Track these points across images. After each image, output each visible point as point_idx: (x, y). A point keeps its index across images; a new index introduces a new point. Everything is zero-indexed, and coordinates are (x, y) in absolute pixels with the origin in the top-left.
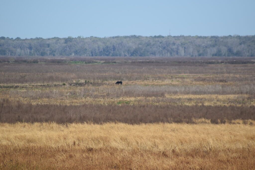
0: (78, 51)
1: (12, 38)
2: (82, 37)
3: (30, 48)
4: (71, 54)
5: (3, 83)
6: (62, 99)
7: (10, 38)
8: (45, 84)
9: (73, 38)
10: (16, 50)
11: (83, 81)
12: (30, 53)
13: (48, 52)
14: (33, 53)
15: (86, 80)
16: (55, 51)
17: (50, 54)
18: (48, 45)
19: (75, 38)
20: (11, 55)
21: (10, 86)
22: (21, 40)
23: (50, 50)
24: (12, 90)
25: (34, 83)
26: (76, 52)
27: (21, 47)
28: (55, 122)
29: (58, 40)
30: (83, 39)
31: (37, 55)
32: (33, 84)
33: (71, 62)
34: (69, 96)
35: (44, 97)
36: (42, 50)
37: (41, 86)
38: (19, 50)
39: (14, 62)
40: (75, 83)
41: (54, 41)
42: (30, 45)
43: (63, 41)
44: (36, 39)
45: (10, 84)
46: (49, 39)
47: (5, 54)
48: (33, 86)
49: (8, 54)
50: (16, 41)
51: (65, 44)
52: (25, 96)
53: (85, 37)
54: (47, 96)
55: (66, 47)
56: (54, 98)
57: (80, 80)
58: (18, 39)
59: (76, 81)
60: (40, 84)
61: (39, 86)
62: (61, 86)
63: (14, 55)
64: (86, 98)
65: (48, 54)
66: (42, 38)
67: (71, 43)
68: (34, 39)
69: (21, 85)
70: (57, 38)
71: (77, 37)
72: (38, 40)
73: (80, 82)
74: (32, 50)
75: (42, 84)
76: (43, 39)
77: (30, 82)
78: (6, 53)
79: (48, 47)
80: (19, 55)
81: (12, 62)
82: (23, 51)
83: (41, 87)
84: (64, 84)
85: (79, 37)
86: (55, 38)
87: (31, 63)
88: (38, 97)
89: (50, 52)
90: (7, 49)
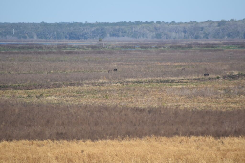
0: (231, 34)
1: (167, 23)
2: (234, 20)
3: (185, 32)
4: (224, 37)
5: (159, 77)
6: (217, 98)
7: (166, 22)
8: (199, 78)
9: (226, 21)
10: (171, 34)
11: (236, 73)
12: (185, 36)
13: (202, 36)
14: (187, 36)
15: (239, 72)
16: (208, 35)
17: (204, 37)
18: (202, 29)
19: (228, 21)
20: (166, 38)
21: (167, 80)
22: (176, 24)
23: (204, 34)
24: (168, 85)
25: (189, 75)
26: (229, 35)
27: (176, 31)
28: (211, 136)
29: (212, 23)
30: (236, 22)
31: (191, 38)
32: (189, 78)
33: (225, 46)
34: (223, 94)
35: (199, 95)
36: (196, 34)
37: (196, 79)
38: (173, 34)
39: (170, 48)
40: (229, 75)
41: (208, 24)
42: (185, 28)
43: (216, 24)
44: (190, 22)
45: (167, 78)
46: (202, 23)
47: (161, 38)
48: (188, 79)
49: (163, 38)
50: (171, 25)
51: (218, 28)
52: (181, 95)
53: (237, 20)
54: (202, 94)
55: (219, 30)
56: (209, 96)
57: (233, 71)
58: (173, 23)
59: (229, 73)
60: (194, 77)
61: (194, 79)
62: (215, 79)
63: (170, 39)
64: (240, 96)
65: (202, 37)
66: (195, 22)
67: (224, 26)
68: (189, 23)
69: (177, 79)
70: (211, 21)
71: (229, 20)
72: (193, 23)
73: (233, 74)
74: (187, 34)
75: (197, 78)
76: (197, 22)
77: (185, 76)
78: (162, 36)
79: (202, 30)
80: (174, 39)
81: (167, 47)
82: (178, 34)
83: (195, 81)
84: (218, 78)
85: (232, 20)
86: (208, 21)
87: (185, 48)
88: (193, 96)
89: (203, 35)
90: (162, 32)
